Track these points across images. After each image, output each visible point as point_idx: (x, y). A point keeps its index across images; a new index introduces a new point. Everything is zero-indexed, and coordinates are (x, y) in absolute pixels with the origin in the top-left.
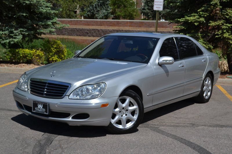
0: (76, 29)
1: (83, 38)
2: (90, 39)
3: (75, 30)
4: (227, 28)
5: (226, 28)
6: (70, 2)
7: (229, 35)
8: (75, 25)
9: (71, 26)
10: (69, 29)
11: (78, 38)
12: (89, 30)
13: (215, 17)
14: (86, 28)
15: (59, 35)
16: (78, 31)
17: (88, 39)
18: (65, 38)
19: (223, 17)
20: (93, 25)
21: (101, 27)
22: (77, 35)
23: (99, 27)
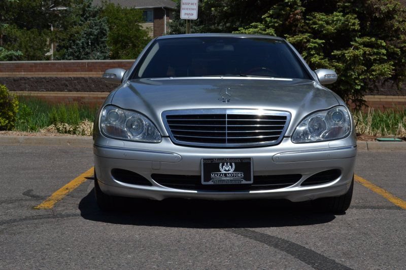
0: (44, 78)
1: (59, 95)
2: (71, 95)
3: (43, 81)
4: (317, 46)
5: (315, 47)
6: (33, 34)
7: (321, 59)
8: (42, 72)
9: (36, 73)
10: (32, 79)
11: (48, 95)
12: (70, 80)
13: (294, 29)
14: (63, 76)
15: (15, 91)
16: (48, 81)
17: (66, 95)
18: (25, 96)
19: (307, 28)
20: (75, 71)
21: (90, 73)
22: (47, 90)
23: (87, 73)
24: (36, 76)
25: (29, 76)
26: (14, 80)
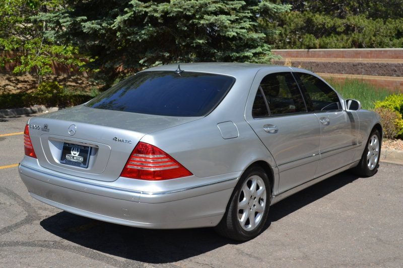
0: (377, 64)
1: (389, 79)
2: (399, 80)
3: (376, 67)
8: (376, 58)
9: (371, 59)
10: (367, 65)
11: (380, 79)
12: (398, 66)
14: (393, 63)
15: (353, 74)
16: (380, 67)
17: (395, 80)
22: (379, 75)
24: (371, 62)
25: (365, 62)
26: (354, 65)
